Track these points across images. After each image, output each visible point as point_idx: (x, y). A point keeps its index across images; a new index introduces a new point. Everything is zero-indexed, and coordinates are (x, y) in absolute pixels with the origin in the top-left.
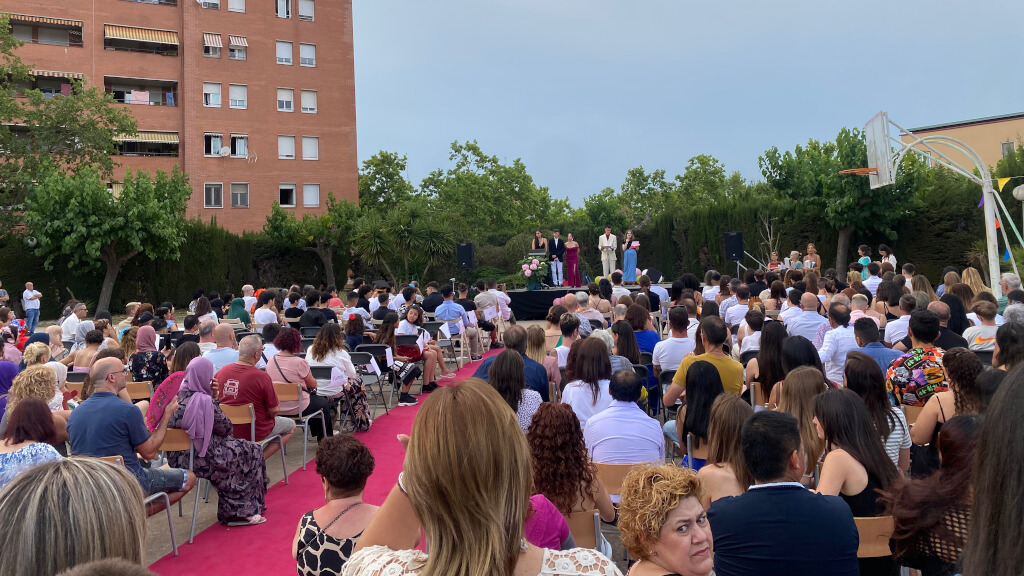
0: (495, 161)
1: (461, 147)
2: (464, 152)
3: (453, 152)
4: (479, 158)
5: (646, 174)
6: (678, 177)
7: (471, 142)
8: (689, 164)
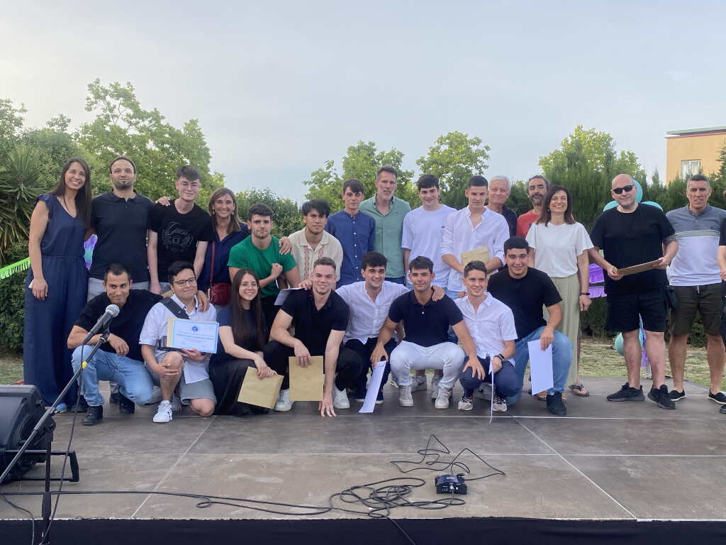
0: (156, 117)
1: (106, 92)
2: (108, 98)
3: (92, 96)
4: (131, 112)
5: (377, 153)
6: (422, 161)
7: (123, 86)
8: (436, 145)
